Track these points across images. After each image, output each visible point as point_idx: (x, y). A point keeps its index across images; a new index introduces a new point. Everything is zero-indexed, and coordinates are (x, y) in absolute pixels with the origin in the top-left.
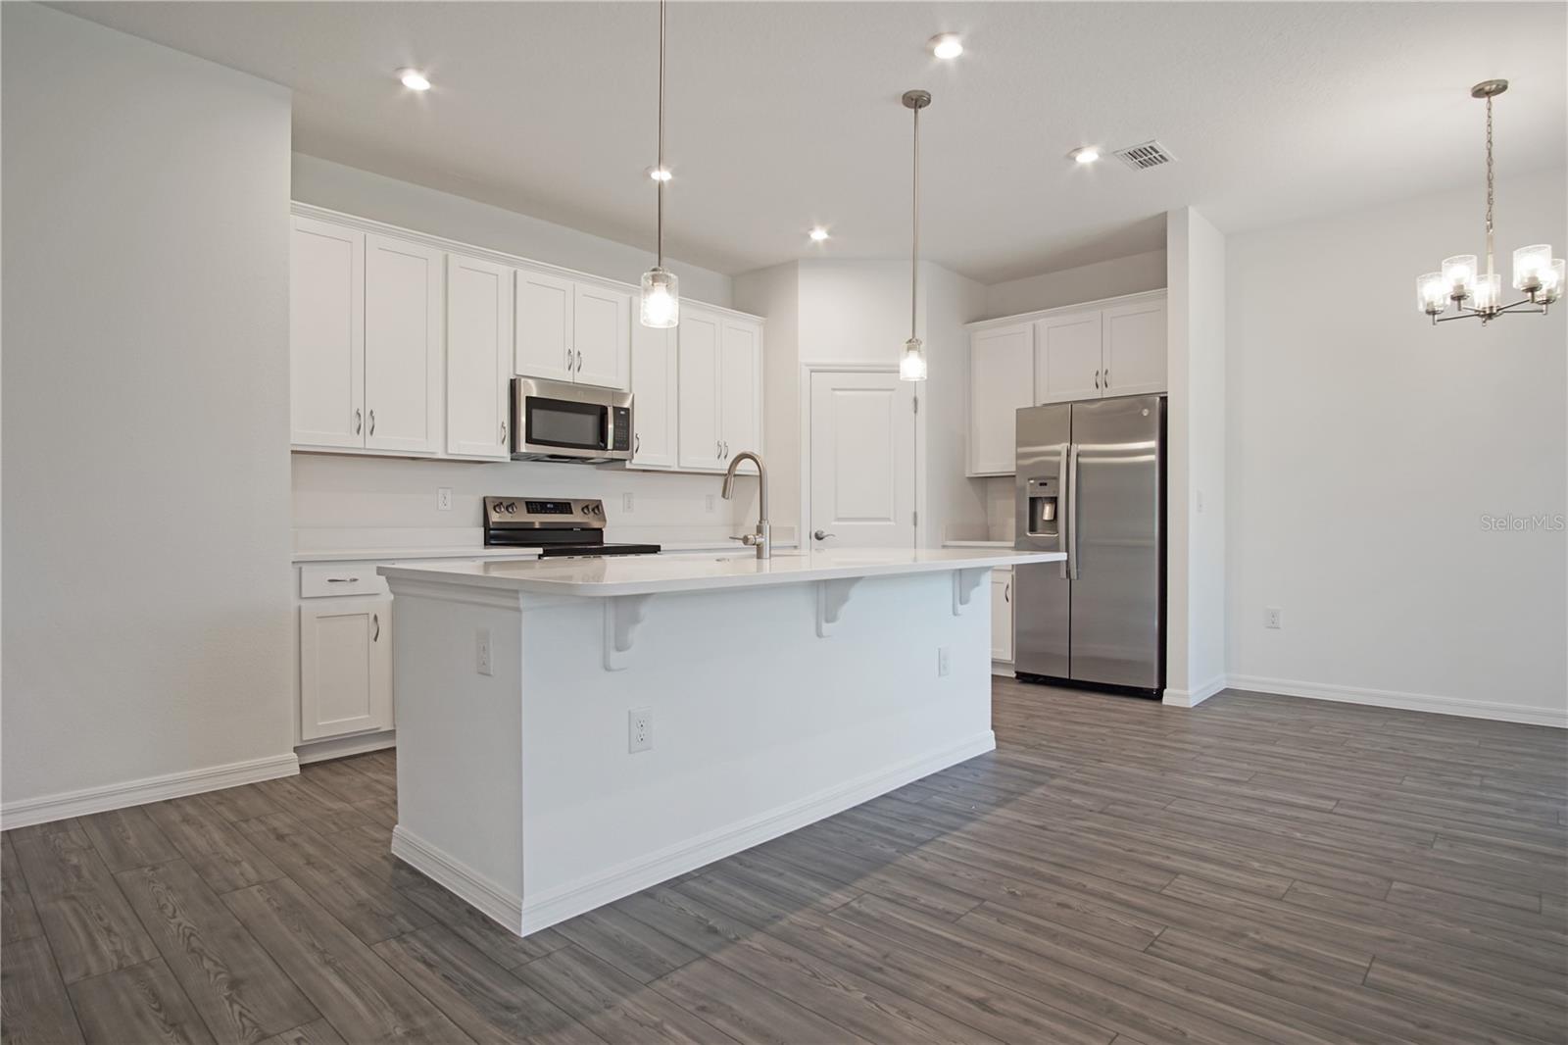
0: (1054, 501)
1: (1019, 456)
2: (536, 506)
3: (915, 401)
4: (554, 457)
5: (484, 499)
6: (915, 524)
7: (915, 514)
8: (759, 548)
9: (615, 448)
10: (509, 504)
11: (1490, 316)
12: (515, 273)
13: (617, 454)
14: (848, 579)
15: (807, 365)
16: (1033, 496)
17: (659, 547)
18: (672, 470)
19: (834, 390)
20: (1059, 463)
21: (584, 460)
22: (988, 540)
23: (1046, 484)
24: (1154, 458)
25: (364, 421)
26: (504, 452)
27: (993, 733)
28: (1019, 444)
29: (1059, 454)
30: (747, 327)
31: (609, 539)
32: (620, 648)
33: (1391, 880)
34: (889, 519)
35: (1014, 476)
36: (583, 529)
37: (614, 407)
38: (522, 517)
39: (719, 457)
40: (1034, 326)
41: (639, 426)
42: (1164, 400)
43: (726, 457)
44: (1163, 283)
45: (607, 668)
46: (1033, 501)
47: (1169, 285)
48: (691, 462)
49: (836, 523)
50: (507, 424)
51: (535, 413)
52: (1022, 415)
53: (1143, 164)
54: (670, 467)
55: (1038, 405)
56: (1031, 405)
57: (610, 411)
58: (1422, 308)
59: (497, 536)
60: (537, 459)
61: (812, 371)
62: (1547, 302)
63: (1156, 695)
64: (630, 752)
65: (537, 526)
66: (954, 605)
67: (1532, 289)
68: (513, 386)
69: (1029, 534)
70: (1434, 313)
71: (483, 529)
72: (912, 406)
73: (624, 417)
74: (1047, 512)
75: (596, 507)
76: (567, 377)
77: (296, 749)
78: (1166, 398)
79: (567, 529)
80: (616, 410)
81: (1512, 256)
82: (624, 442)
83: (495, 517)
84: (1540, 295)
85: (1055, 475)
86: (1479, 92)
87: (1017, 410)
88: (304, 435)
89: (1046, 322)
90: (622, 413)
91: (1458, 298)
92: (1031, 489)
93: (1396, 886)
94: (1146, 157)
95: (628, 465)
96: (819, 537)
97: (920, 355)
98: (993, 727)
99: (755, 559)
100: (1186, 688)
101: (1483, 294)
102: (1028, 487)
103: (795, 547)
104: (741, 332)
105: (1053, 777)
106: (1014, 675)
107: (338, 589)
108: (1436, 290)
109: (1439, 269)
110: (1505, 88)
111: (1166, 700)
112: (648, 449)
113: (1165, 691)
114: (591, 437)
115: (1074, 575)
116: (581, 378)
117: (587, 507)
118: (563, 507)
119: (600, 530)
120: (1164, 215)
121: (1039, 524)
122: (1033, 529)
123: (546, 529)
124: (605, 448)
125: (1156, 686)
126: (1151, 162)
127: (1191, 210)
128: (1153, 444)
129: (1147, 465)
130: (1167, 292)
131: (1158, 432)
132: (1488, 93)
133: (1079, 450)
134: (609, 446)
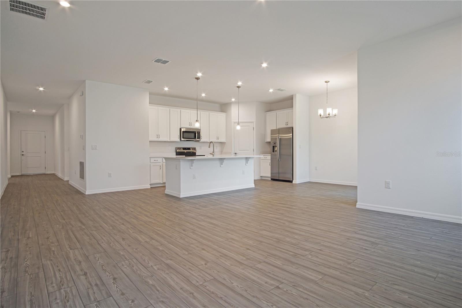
0: (276, 147)
1: (271, 137)
2: (184, 149)
4: (187, 141)
5: (176, 148)
6: (254, 151)
7: (254, 149)
8: (213, 155)
9: (197, 139)
10: (180, 148)
11: (327, 118)
12: (181, 111)
14: (225, 158)
15: (233, 122)
16: (273, 146)
20: (277, 138)
21: (192, 141)
23: (275, 144)
24: (292, 137)
25: (158, 136)
26: (179, 140)
29: (277, 136)
30: (223, 115)
31: (197, 154)
32: (192, 166)
34: (248, 150)
35: (271, 142)
36: (193, 153)
38: (182, 151)
39: (217, 139)
40: (276, 113)
41: (202, 134)
42: (293, 128)
44: (292, 107)
45: (190, 168)
48: (212, 140)
49: (238, 151)
50: (179, 135)
51: (184, 133)
54: (208, 141)
55: (277, 129)
56: (275, 129)
57: (197, 132)
58: (319, 114)
59: (178, 154)
60: (184, 141)
63: (291, 182)
64: (193, 179)
65: (186, 152)
66: (245, 164)
68: (180, 129)
71: (175, 153)
72: (253, 129)
73: (199, 133)
74: (276, 149)
75: (195, 149)
76: (189, 127)
77: (150, 185)
79: (190, 152)
80: (198, 132)
81: (326, 109)
82: (199, 138)
83: (178, 151)
85: (276, 141)
86: (326, 82)
87: (271, 130)
88: (151, 139)
89: (279, 112)
95: (200, 141)
96: (236, 154)
98: (254, 184)
100: (296, 180)
102: (273, 144)
104: (222, 116)
106: (270, 179)
107: (155, 162)
110: (329, 82)
111: (293, 182)
112: (204, 138)
114: (193, 137)
115: (279, 160)
116: (192, 127)
117: (193, 149)
118: (189, 149)
119: (195, 153)
120: (293, 95)
122: (273, 152)
123: (187, 153)
124: (196, 139)
125: (292, 180)
128: (291, 135)
129: (291, 138)
130: (293, 109)
131: (292, 133)
132: (327, 82)
133: (280, 136)
134: (197, 138)
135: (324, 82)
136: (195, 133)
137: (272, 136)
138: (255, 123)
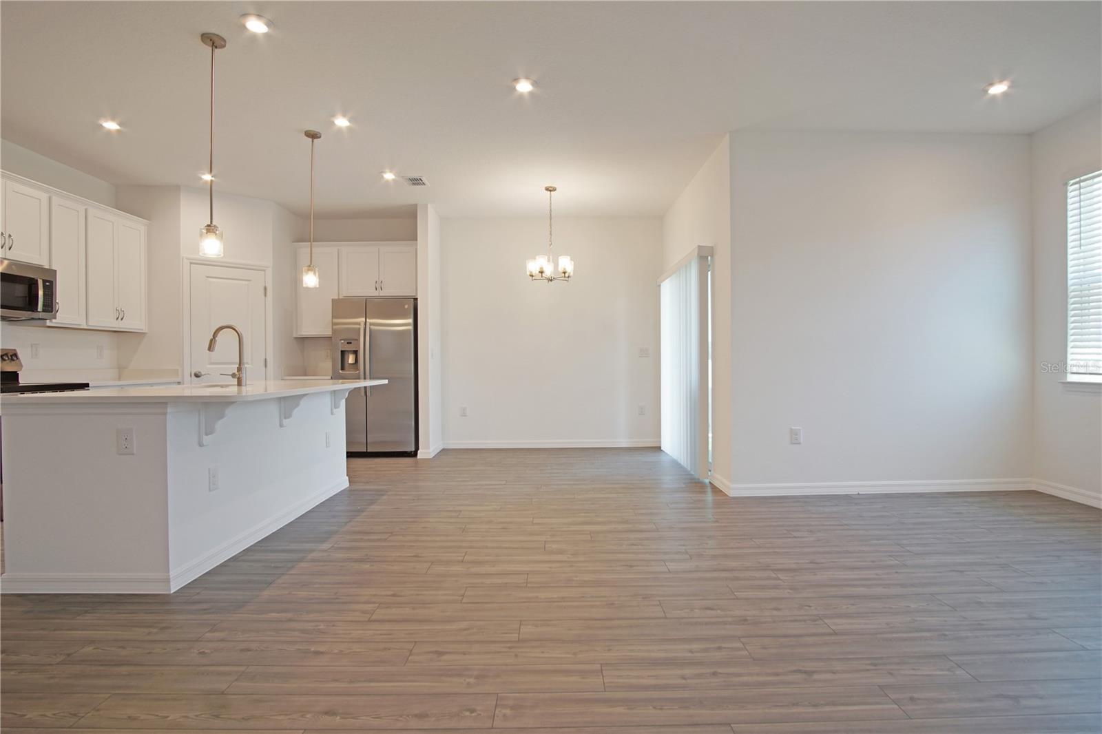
0: (356, 352)
1: (334, 324)
3: (265, 289)
6: (266, 366)
7: (266, 360)
9: (44, 311)
11: (551, 280)
13: (41, 315)
14: (298, 395)
15: (188, 259)
16: (343, 349)
17: (88, 384)
18: (82, 327)
19: (208, 277)
20: (359, 329)
22: (306, 375)
23: (351, 343)
24: (411, 328)
27: (347, 478)
28: (334, 317)
29: (359, 324)
30: (137, 226)
31: (23, 380)
33: (532, 499)
35: (331, 337)
37: (43, 280)
39: (117, 319)
40: (338, 250)
41: (60, 294)
42: (416, 301)
43: (122, 319)
44: (415, 238)
46: (343, 352)
47: (418, 239)
48: (95, 322)
49: (209, 366)
52: (335, 303)
53: (414, 184)
54: (80, 325)
56: (338, 297)
57: (40, 283)
58: (528, 273)
61: (191, 263)
62: (568, 277)
63: (414, 454)
64: (210, 490)
66: (332, 410)
67: (565, 273)
69: (340, 371)
70: (532, 276)
72: (263, 291)
73: (49, 287)
74: (351, 359)
75: (13, 355)
76: (3, 254)
78: (417, 299)
81: (559, 258)
82: (50, 307)
84: (567, 275)
85: (356, 338)
86: (547, 189)
87: (332, 300)
89: (347, 249)
90: (47, 284)
91: (542, 272)
92: (342, 345)
93: (534, 500)
94: (417, 181)
97: (315, 273)
99: (236, 387)
100: (429, 449)
101: (549, 272)
102: (340, 344)
103: (179, 383)
104: (131, 230)
105: (387, 492)
108: (533, 266)
109: (535, 259)
110: (555, 190)
111: (419, 456)
112: (67, 309)
113: (419, 452)
115: (369, 394)
117: (6, 355)
119: (16, 373)
120: (415, 206)
121: (346, 366)
122: (343, 368)
124: (37, 310)
125: (415, 450)
126: (418, 184)
127: (429, 206)
128: (411, 321)
129: (408, 331)
130: (416, 244)
131: (412, 316)
132: (550, 191)
133: (371, 324)
134: (40, 308)
135: (544, 189)
136: (31, 284)
137: (335, 321)
138: (269, 272)
